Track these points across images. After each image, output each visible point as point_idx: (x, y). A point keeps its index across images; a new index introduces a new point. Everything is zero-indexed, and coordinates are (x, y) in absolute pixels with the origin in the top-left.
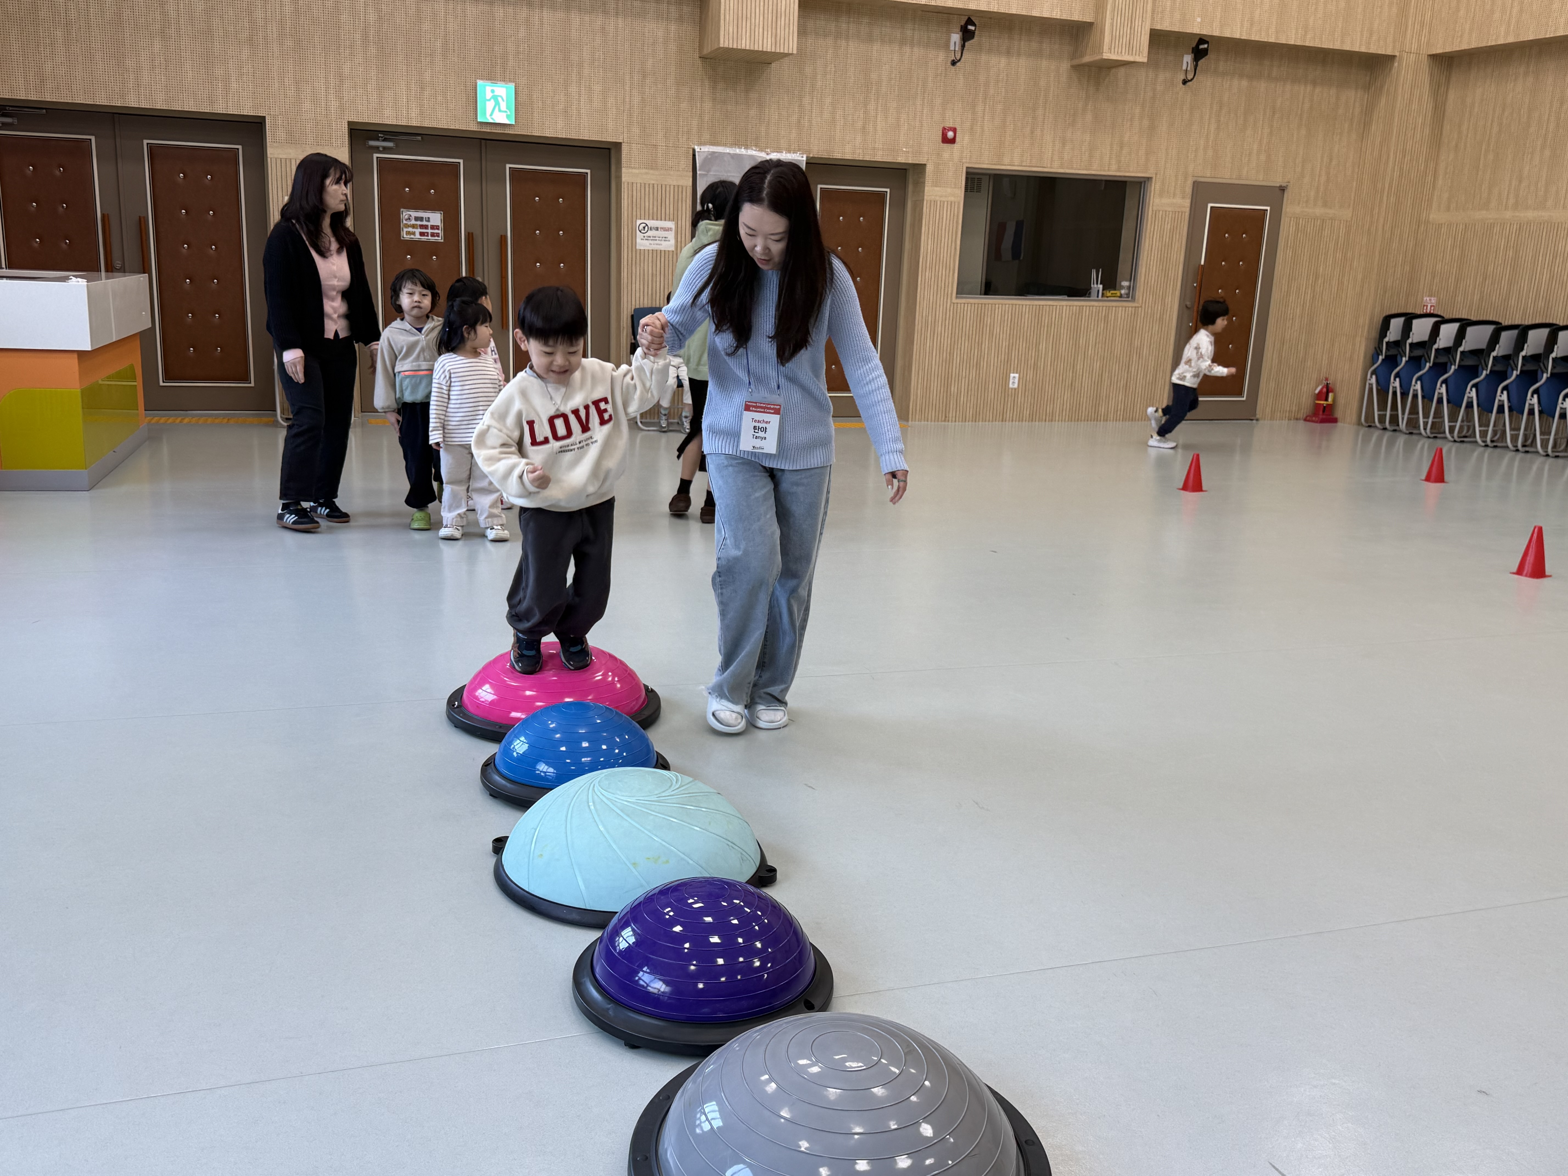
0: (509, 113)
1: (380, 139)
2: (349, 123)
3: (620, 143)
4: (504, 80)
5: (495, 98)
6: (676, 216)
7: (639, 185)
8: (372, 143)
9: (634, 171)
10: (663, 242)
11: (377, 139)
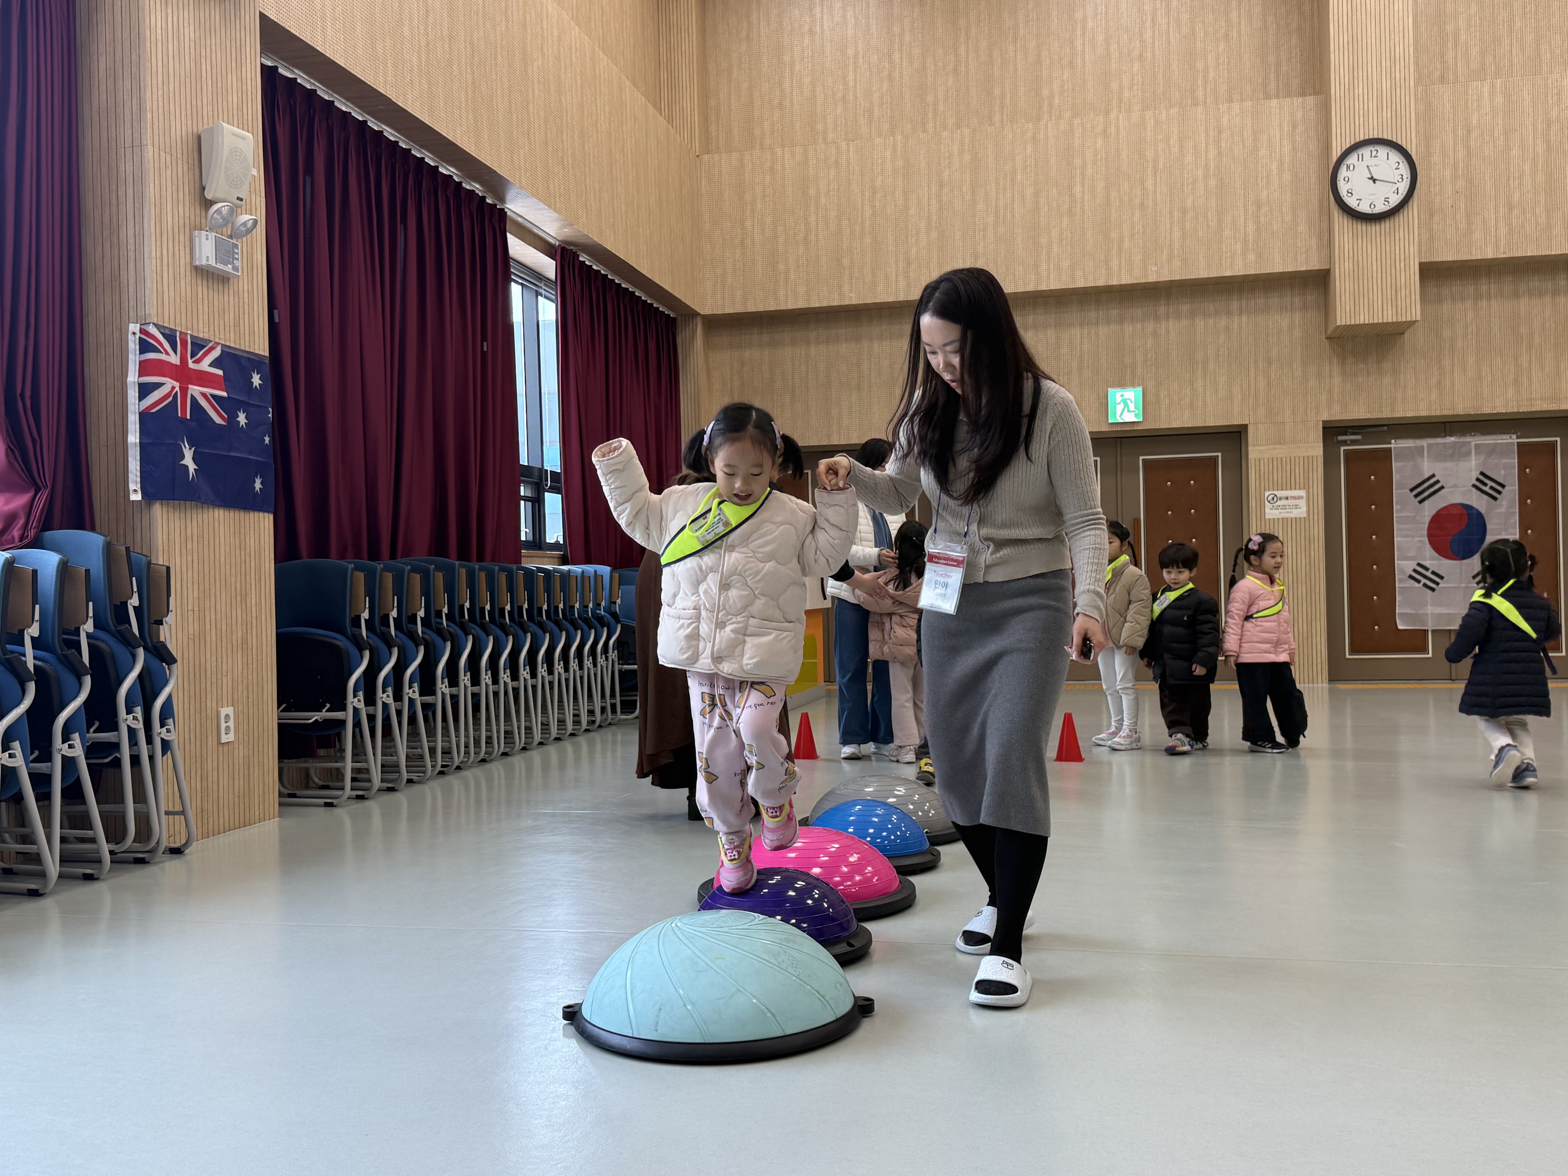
3: (1247, 425)
6: (1306, 485)
7: (1266, 461)
9: (1261, 448)
10: (1294, 511)
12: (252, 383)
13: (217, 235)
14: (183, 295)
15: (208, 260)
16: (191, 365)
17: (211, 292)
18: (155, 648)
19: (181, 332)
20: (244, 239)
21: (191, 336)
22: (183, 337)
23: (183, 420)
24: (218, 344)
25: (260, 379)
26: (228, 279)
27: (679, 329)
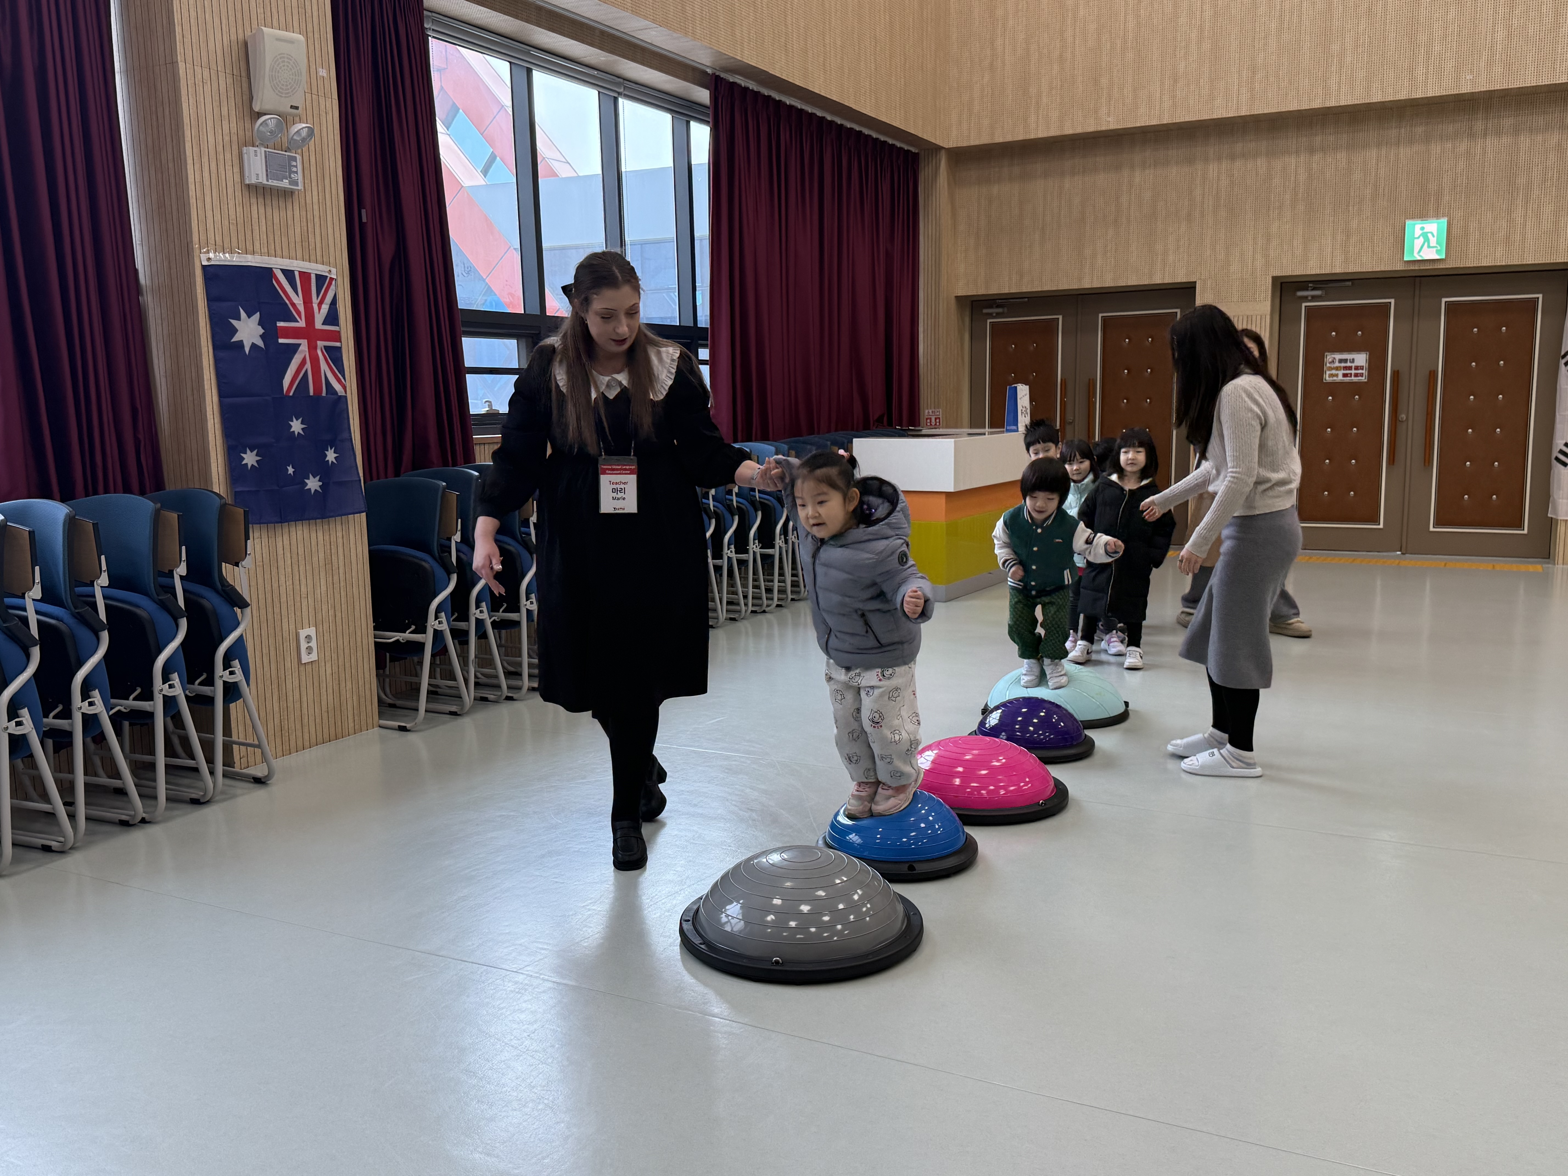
0: (1439, 248)
1: (1310, 288)
2: (1275, 278)
4: (1437, 216)
5: (1425, 235)
8: (1300, 294)
11: (1306, 289)
13: (267, 150)
14: (232, 213)
15: (260, 178)
17: (270, 208)
26: (289, 194)
27: (922, 165)
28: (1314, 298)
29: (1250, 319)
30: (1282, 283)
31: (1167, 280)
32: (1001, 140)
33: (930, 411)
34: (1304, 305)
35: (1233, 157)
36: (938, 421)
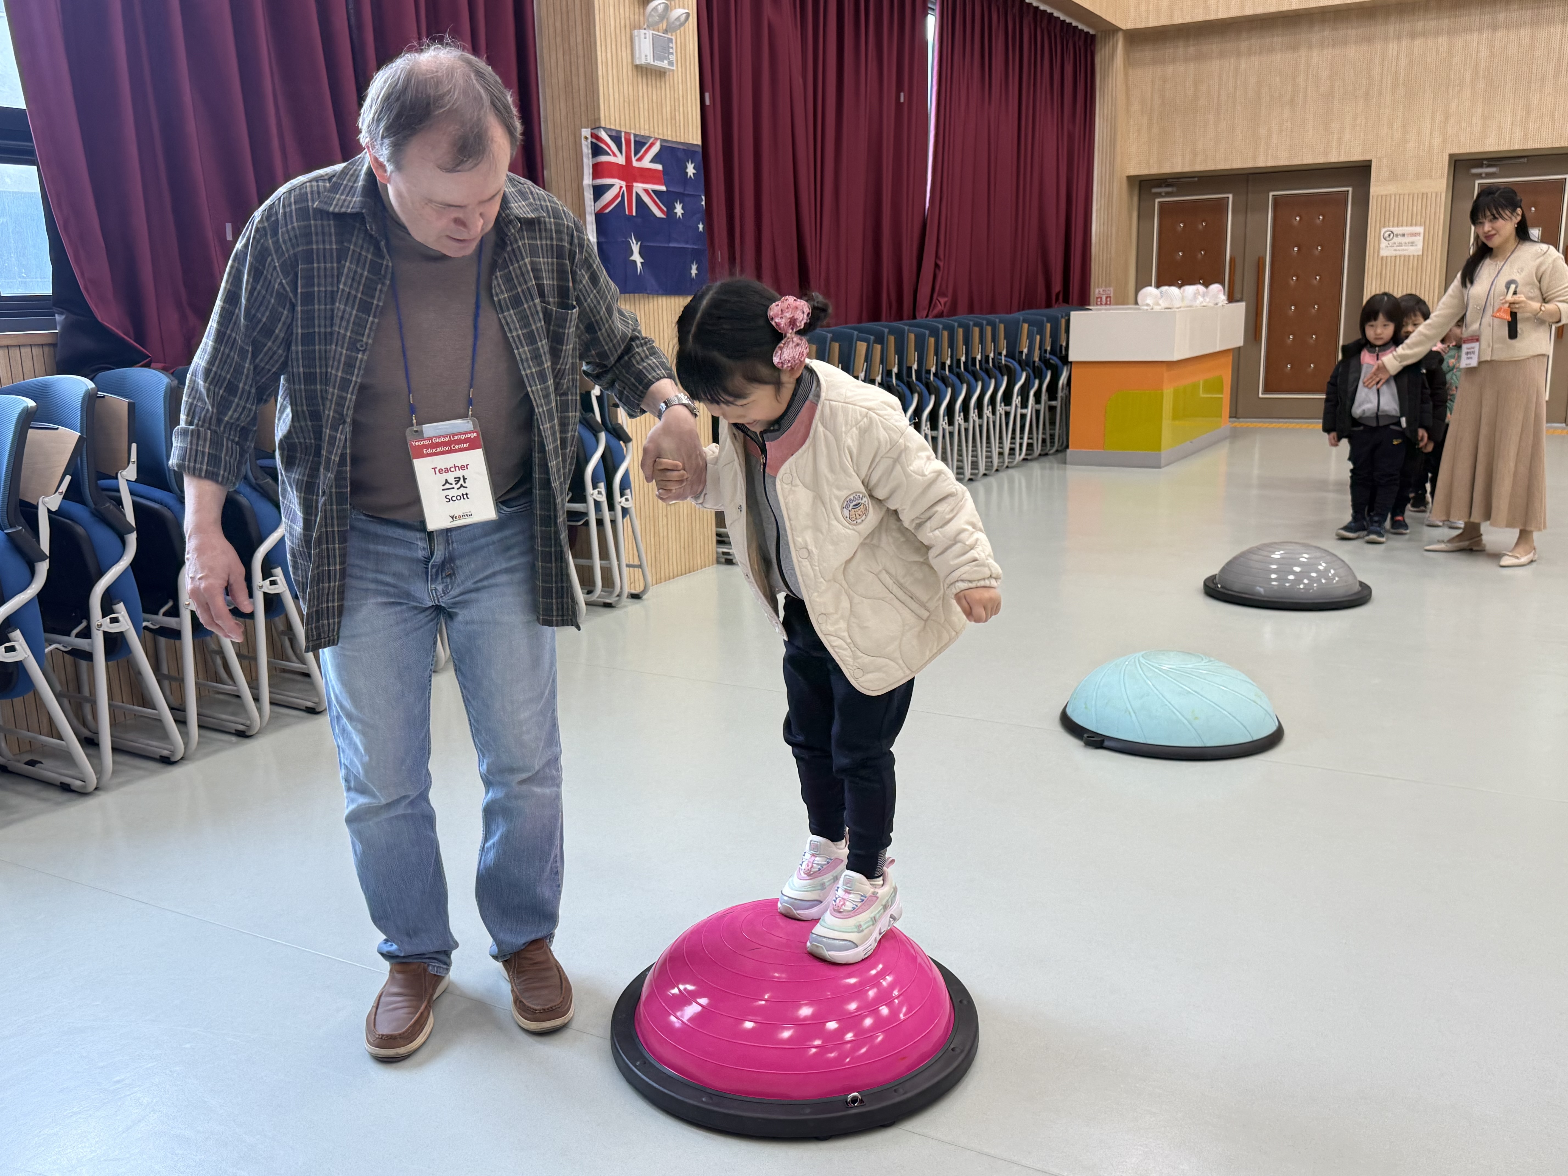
1: (1485, 165)
2: (1451, 156)
8: (1474, 171)
11: (1481, 166)
12: (687, 173)
13: (654, 32)
14: (626, 95)
15: (646, 59)
16: (635, 164)
17: (650, 88)
18: (614, 429)
19: (626, 133)
20: (678, 31)
21: (635, 135)
22: (627, 137)
23: (630, 217)
24: (657, 139)
25: (694, 168)
26: (665, 73)
27: (1098, 47)
28: (1489, 175)
29: (1425, 196)
30: (1456, 161)
31: (1343, 159)
32: (1180, 21)
33: (1101, 290)
34: (1477, 182)
35: (1413, 35)
36: (1108, 299)
